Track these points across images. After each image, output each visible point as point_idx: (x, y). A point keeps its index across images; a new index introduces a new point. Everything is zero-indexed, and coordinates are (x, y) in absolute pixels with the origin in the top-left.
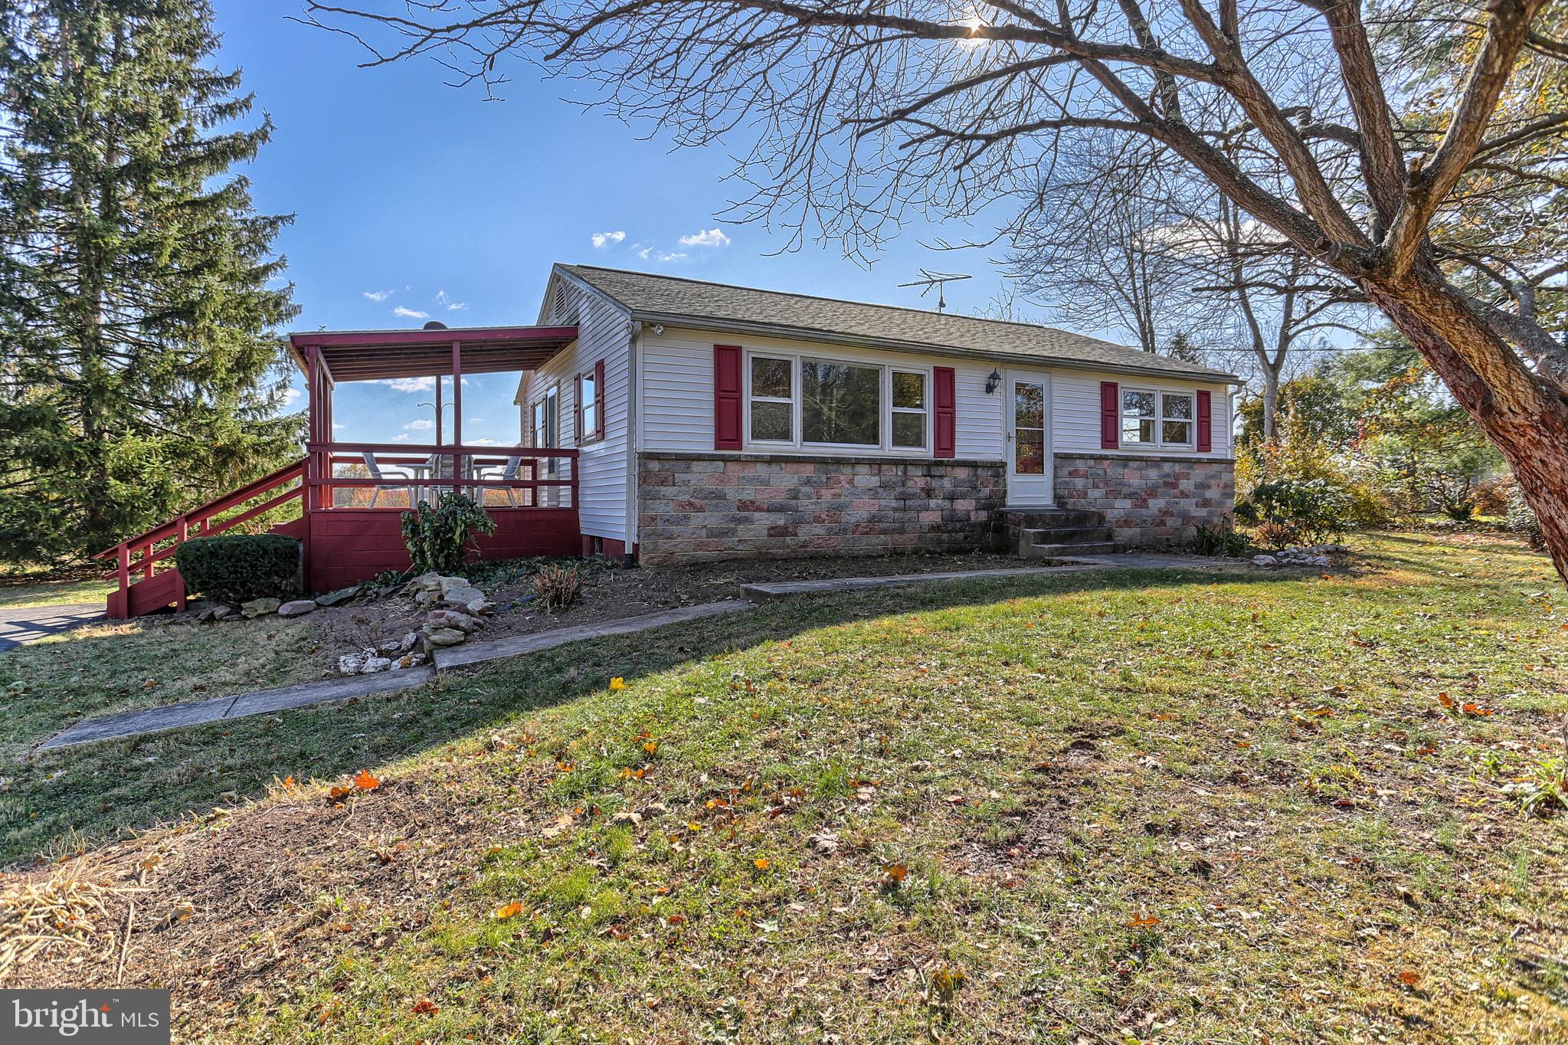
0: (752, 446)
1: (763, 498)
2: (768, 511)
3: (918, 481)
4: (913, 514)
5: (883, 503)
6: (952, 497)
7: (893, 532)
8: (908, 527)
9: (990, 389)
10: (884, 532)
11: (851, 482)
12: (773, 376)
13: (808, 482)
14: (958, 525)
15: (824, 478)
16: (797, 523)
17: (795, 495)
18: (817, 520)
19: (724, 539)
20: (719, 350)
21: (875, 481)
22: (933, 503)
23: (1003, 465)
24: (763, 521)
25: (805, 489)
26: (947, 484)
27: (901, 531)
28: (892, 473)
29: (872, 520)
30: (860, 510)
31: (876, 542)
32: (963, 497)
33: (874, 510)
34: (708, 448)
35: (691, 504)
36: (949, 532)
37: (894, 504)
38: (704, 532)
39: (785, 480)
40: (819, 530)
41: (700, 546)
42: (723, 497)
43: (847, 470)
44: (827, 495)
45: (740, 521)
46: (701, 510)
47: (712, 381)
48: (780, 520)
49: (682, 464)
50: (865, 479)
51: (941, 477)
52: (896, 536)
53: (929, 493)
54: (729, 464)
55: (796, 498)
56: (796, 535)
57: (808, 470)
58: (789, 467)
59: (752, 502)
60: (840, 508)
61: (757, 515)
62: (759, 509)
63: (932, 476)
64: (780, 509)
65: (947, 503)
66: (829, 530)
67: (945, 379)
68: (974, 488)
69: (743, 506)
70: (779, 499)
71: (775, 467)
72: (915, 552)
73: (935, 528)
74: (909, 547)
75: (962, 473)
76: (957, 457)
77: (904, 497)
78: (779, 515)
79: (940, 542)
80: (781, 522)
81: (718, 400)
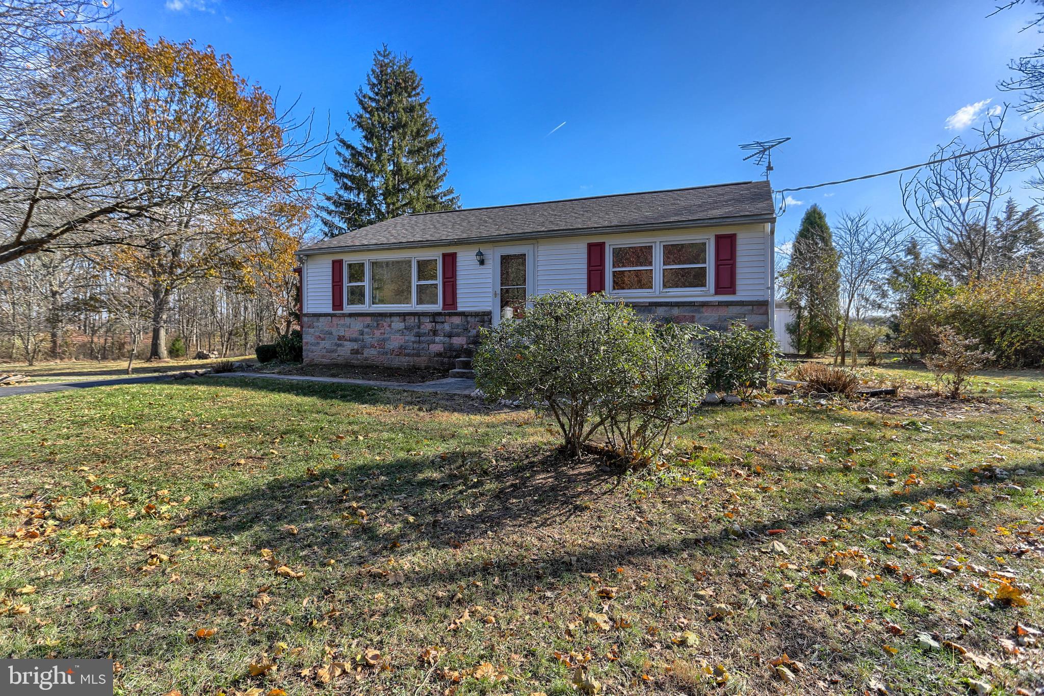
0: (348, 308)
1: (347, 335)
2: (350, 341)
3: (427, 326)
4: (424, 345)
5: (407, 338)
6: (450, 336)
7: (413, 355)
8: (422, 354)
9: (482, 262)
10: (408, 355)
11: (390, 326)
12: (357, 272)
13: (368, 326)
14: (454, 354)
15: (375, 324)
16: (363, 347)
17: (362, 333)
18: (372, 346)
19: (333, 354)
20: (334, 262)
21: (401, 325)
22: (437, 339)
23: (489, 314)
24: (349, 346)
25: (366, 330)
26: (447, 327)
27: (418, 355)
28: (411, 321)
29: (401, 348)
30: (395, 342)
31: (403, 361)
32: (458, 335)
33: (402, 342)
34: (329, 310)
35: (320, 337)
36: (448, 357)
37: (413, 339)
38: (325, 351)
39: (357, 325)
40: (373, 352)
41: (323, 357)
42: (331, 333)
43: (388, 320)
44: (377, 333)
45: (339, 345)
46: (323, 339)
47: (331, 278)
48: (356, 346)
49: (315, 319)
50: (398, 324)
51: (443, 323)
52: (415, 358)
53: (435, 333)
54: (333, 318)
55: (362, 334)
56: (363, 354)
57: (368, 320)
58: (360, 319)
59: (344, 337)
60: (384, 340)
61: (346, 343)
62: (346, 340)
63: (436, 322)
64: (355, 340)
65: (447, 339)
66: (379, 352)
67: (450, 261)
68: (467, 329)
69: (340, 338)
70: (355, 335)
71: (353, 319)
72: (427, 368)
73: (439, 355)
74: (423, 365)
75: (457, 320)
76: (460, 309)
77: (418, 335)
78: (354, 343)
79: (442, 363)
80: (356, 347)
81: (333, 286)
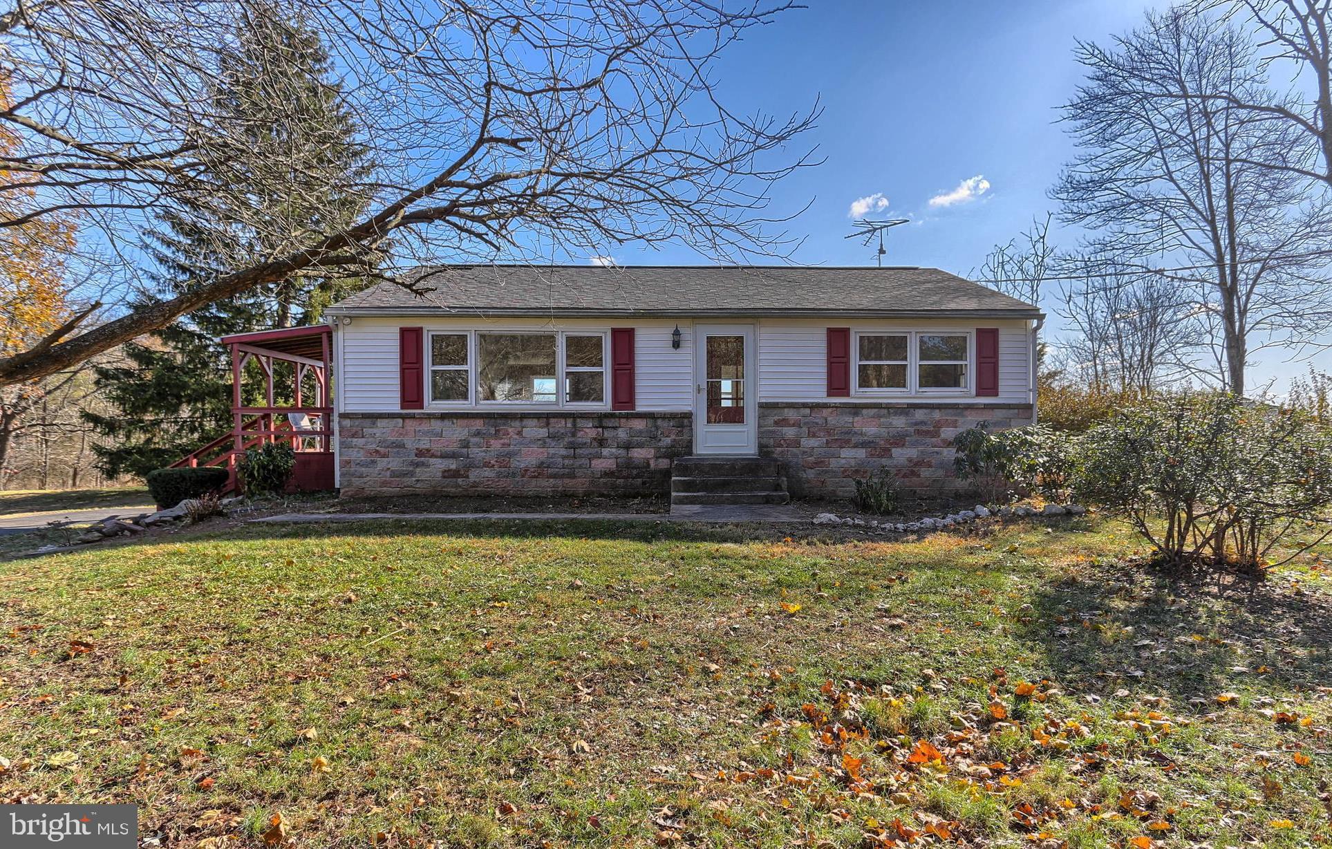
0: (432, 406)
1: (436, 447)
2: (442, 457)
3: (589, 432)
4: (585, 461)
5: (551, 451)
6: (628, 446)
7: (563, 476)
8: (579, 472)
9: (676, 345)
10: (554, 476)
11: (520, 433)
12: (451, 349)
13: (478, 434)
14: (635, 472)
15: (492, 431)
16: (470, 466)
17: (465, 444)
18: (487, 465)
19: (405, 479)
20: (404, 332)
21: (543, 432)
22: (605, 451)
23: (688, 416)
24: (438, 465)
25: (474, 440)
26: (622, 434)
27: (572, 476)
28: (560, 425)
29: (541, 465)
30: (529, 457)
31: (546, 485)
32: (640, 445)
33: (543, 457)
34: (396, 408)
35: (377, 452)
36: (625, 478)
37: (563, 452)
38: (388, 473)
39: (455, 433)
40: (487, 473)
41: (384, 484)
42: (403, 446)
43: (517, 424)
44: (496, 445)
45: (417, 465)
46: (384, 456)
47: (398, 356)
48: (453, 465)
49: (368, 421)
50: (534, 430)
51: (615, 428)
52: (567, 481)
53: (602, 442)
54: (407, 421)
55: (467, 446)
56: (467, 477)
57: (478, 424)
58: (460, 422)
59: (428, 450)
60: (510, 455)
61: (432, 460)
62: (433, 456)
63: (603, 428)
64: (453, 456)
65: (622, 452)
66: (499, 475)
67: (624, 341)
68: (655, 437)
69: (420, 453)
70: (453, 447)
71: (446, 422)
72: (588, 494)
73: (608, 474)
74: (581, 490)
75: (639, 425)
76: (640, 408)
77: (573, 446)
78: (451, 461)
79: (614, 487)
80: (453, 467)
81: (403, 371)
